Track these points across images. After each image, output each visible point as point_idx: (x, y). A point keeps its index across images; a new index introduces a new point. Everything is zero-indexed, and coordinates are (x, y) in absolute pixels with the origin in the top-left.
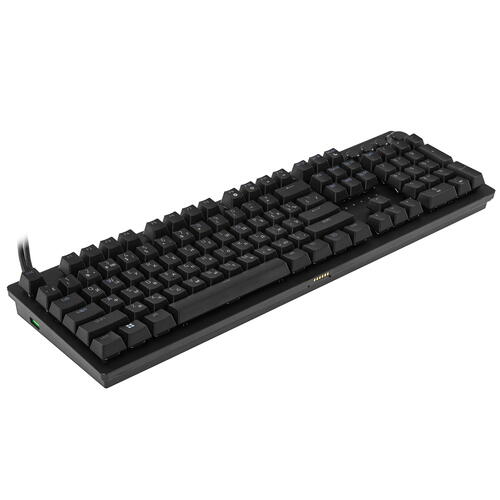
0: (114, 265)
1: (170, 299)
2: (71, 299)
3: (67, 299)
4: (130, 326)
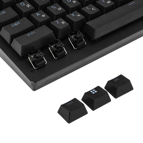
3: (3, 12)
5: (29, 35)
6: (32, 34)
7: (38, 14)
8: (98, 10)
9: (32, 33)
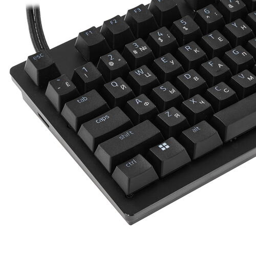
0: (144, 48)
1: (217, 105)
2: (91, 100)
3: (84, 99)
4: (164, 146)
5: (122, 137)
6: (127, 136)
7: (138, 101)
8: (233, 92)
9: (128, 134)
